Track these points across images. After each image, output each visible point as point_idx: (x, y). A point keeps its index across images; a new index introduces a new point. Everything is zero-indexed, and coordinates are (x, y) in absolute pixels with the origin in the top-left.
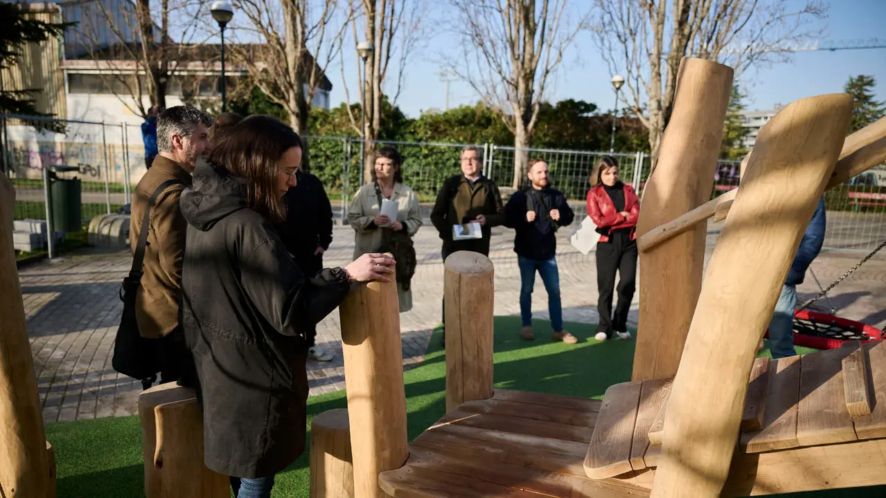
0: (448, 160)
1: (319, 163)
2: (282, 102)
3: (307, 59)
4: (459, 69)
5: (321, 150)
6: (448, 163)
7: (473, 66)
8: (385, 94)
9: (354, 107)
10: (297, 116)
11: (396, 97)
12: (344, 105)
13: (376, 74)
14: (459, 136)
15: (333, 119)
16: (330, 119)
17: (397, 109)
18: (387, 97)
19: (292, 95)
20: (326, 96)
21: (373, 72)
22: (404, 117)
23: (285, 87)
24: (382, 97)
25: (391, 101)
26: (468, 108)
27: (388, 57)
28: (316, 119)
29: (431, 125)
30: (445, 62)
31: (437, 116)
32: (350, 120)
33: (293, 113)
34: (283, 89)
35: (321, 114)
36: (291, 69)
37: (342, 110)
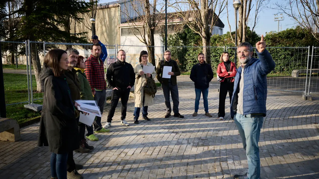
0: (280, 55)
1: (217, 59)
2: (198, 33)
3: (210, 12)
4: (287, 11)
5: (218, 53)
6: (281, 57)
7: (295, 9)
8: (248, 26)
9: (233, 34)
10: (205, 38)
11: (253, 28)
12: (228, 33)
13: (244, 17)
14: (286, 44)
15: (223, 39)
16: (222, 39)
17: (254, 33)
18: (249, 28)
19: (203, 29)
20: (221, 30)
21: (242, 17)
22: (258, 36)
23: (200, 25)
24: (246, 28)
25: (251, 29)
26: (292, 30)
27: (250, 10)
28: (215, 40)
29: (271, 39)
30: (279, 8)
31: (275, 35)
32: (231, 39)
33: (203, 37)
34: (199, 26)
35: (218, 37)
36: (202, 18)
37: (227, 35)
